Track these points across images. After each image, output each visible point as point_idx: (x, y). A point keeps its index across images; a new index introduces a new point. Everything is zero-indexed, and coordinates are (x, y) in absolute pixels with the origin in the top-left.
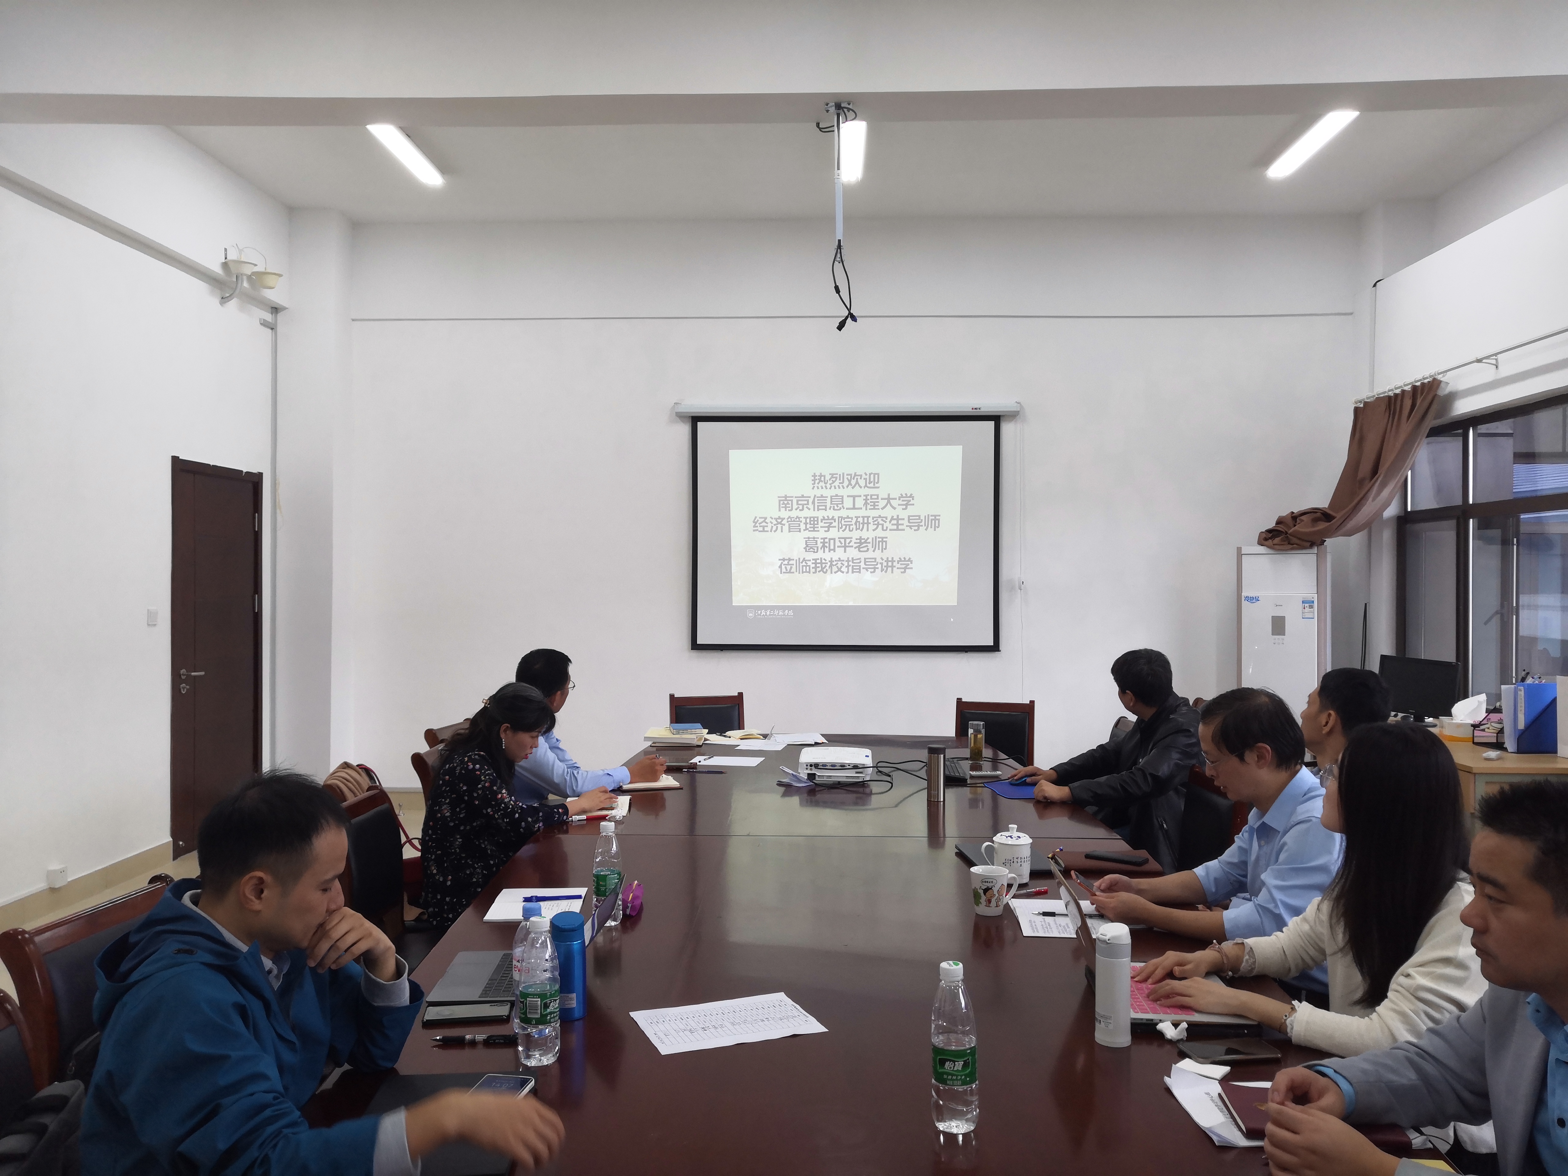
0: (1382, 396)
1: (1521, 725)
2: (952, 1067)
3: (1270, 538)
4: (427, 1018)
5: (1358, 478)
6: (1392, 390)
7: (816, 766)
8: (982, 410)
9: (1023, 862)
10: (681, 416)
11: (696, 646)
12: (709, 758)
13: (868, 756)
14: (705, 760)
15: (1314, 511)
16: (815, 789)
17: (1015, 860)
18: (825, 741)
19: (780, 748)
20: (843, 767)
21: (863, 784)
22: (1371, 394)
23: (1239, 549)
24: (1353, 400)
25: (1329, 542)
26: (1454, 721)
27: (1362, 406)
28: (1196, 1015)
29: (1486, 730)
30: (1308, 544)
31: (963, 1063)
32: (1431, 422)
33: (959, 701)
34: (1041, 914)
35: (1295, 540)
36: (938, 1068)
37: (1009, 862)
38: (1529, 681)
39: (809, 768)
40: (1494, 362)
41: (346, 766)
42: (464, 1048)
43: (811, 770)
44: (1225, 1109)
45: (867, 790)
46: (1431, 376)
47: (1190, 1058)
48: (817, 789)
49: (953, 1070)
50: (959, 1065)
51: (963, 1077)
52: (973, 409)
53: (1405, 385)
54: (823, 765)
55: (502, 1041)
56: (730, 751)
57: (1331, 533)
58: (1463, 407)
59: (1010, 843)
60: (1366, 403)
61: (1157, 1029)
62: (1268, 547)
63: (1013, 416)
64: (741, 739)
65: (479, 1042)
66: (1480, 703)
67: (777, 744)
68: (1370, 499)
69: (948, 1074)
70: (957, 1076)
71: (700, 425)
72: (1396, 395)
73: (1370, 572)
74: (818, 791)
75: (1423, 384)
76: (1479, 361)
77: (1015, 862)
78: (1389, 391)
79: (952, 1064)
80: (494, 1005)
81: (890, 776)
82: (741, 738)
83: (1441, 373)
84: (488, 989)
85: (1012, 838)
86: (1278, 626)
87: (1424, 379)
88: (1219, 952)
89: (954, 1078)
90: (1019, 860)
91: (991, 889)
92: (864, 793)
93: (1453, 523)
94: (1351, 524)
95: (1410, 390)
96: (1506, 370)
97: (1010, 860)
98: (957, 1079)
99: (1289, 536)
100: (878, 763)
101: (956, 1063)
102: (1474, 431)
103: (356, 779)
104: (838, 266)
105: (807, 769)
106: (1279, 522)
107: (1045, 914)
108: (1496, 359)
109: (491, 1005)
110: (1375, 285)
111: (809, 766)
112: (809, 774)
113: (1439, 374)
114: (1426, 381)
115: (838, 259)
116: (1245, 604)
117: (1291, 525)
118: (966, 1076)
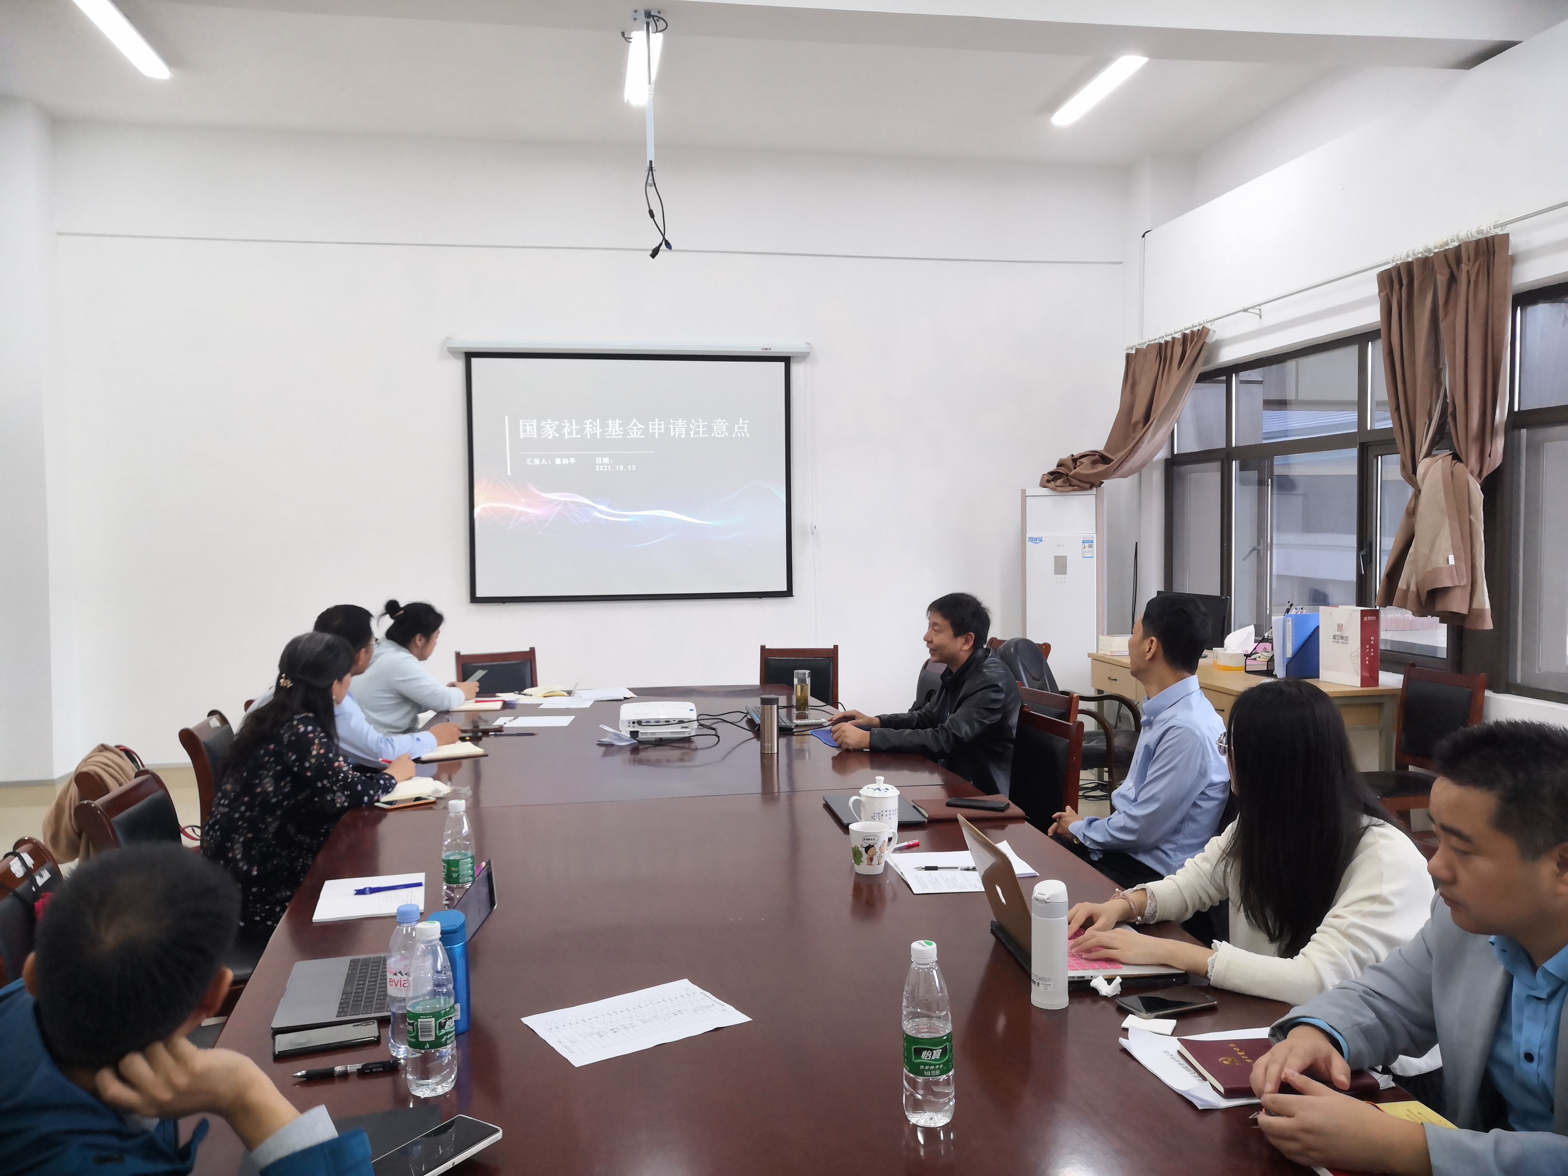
0: (1153, 342)
1: (1289, 654)
2: (930, 1057)
3: (1053, 480)
4: (279, 1048)
5: (1132, 422)
6: (1163, 337)
7: (639, 723)
8: (772, 350)
9: (892, 814)
10: (453, 352)
11: (475, 599)
12: (514, 719)
13: (692, 710)
14: (510, 721)
15: (1093, 453)
16: (638, 748)
17: (884, 813)
18: (632, 695)
19: (587, 705)
20: (667, 722)
21: (688, 740)
22: (1142, 341)
23: (1023, 492)
24: (1125, 346)
25: (1107, 483)
26: (1226, 652)
27: (1133, 352)
28: (1125, 967)
29: (1258, 659)
30: (1088, 486)
31: (941, 1050)
32: (1199, 369)
33: (763, 648)
34: (923, 868)
35: (1075, 482)
36: (913, 1059)
37: (878, 815)
38: (1293, 612)
39: (631, 724)
40: (1258, 312)
41: (103, 748)
42: (333, 1083)
43: (634, 727)
44: (1189, 1067)
45: (693, 746)
46: (1200, 325)
47: (1133, 1013)
48: (640, 747)
49: (930, 1060)
50: (937, 1054)
51: (941, 1066)
52: (763, 349)
53: (1175, 333)
54: (646, 722)
55: (381, 1069)
56: (534, 710)
57: (1106, 475)
58: (1228, 355)
59: (877, 795)
60: (1137, 350)
61: (1091, 986)
62: (1051, 488)
63: (803, 357)
64: (544, 697)
65: (352, 1073)
66: (1249, 634)
67: (583, 701)
68: (1146, 442)
69: (925, 1064)
70: (935, 1065)
71: (475, 361)
72: (1167, 342)
73: (1140, 513)
74: (642, 749)
75: (1192, 332)
76: (1245, 310)
77: (884, 816)
78: (1160, 338)
79: (929, 1053)
80: (358, 1025)
81: (714, 729)
82: (545, 695)
83: (1211, 321)
84: (344, 1005)
85: (880, 790)
86: (1061, 566)
87: (1193, 327)
88: (1124, 899)
89: (932, 1067)
90: (888, 813)
91: (873, 846)
92: (689, 748)
93: (1217, 465)
94: (1127, 466)
95: (1180, 337)
96: (1269, 319)
97: (879, 814)
98: (934, 1069)
99: (1069, 478)
100: (699, 715)
101: (934, 1051)
102: (1237, 377)
103: (118, 763)
104: (651, 190)
105: (629, 726)
106: (1060, 465)
107: (928, 868)
108: (1260, 309)
109: (354, 1026)
110: (1143, 236)
111: (631, 722)
112: (631, 732)
113: (1207, 322)
114: (1195, 329)
115: (650, 181)
116: (1029, 545)
117: (1072, 467)
118: (944, 1064)
